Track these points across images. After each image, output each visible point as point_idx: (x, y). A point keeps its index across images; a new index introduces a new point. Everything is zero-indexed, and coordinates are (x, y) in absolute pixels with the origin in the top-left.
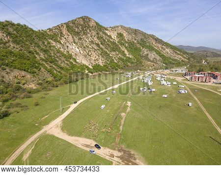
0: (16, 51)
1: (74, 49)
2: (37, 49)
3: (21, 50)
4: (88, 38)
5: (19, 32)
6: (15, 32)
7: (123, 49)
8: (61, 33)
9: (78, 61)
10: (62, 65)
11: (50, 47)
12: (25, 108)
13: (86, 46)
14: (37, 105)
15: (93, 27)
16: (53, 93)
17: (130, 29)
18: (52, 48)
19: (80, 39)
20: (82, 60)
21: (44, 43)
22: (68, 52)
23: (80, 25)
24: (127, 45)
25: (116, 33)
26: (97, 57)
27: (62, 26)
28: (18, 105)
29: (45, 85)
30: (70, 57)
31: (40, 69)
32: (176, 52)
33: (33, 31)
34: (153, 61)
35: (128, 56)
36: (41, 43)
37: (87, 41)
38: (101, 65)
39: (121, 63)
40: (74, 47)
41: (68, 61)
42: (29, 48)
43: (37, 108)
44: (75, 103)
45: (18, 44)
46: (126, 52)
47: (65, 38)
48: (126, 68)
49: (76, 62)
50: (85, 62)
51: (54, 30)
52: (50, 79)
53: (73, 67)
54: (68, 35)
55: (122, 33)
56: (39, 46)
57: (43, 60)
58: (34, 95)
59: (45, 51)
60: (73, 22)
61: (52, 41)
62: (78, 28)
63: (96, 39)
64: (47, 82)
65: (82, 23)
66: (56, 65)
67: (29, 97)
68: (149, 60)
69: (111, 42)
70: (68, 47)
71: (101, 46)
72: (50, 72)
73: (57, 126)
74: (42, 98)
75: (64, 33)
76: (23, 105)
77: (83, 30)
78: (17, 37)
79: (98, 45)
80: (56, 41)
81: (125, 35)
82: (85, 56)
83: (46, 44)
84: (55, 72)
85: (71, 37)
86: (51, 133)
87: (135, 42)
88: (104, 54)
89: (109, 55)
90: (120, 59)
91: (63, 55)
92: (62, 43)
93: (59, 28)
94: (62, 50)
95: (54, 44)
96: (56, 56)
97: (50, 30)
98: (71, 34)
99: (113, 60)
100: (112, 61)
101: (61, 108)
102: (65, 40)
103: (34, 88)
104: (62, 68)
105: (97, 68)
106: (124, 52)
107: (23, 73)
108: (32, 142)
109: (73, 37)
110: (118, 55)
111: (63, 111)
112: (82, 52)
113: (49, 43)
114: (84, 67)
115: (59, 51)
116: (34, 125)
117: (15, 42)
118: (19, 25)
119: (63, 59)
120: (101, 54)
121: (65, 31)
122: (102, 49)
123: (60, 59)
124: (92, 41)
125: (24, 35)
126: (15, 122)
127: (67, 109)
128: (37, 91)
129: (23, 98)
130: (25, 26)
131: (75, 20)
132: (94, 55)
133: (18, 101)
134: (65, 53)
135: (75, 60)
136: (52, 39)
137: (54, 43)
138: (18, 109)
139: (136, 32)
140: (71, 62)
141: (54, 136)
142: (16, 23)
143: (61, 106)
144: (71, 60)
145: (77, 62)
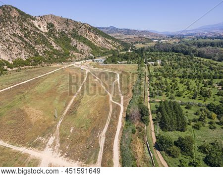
4: (8, 30)
7: (51, 41)
13: (6, 40)
15: (15, 17)
17: (61, 18)
24: (57, 35)
25: (46, 23)
26: (19, 51)
32: (107, 41)
34: (81, 52)
35: (55, 48)
37: (7, 33)
38: (24, 59)
39: (46, 57)
46: (54, 44)
48: (51, 61)
50: (4, 57)
55: (52, 23)
63: (18, 31)
68: (77, 51)
69: (37, 34)
71: (25, 39)
79: (20, 38)
81: (55, 25)
82: (5, 51)
87: (66, 32)
88: (29, 47)
89: (33, 48)
90: (46, 52)
99: (38, 53)
100: (37, 55)
105: (18, 63)
106: (51, 44)
110: (44, 47)
114: (2, 62)
120: (25, 48)
122: (25, 42)
124: (14, 34)
132: (15, 50)
139: (67, 22)
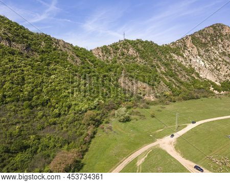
0: (141, 65)
1: (198, 62)
2: (159, 63)
3: (145, 64)
4: (217, 49)
5: (146, 49)
6: (143, 49)
8: (185, 46)
9: (201, 75)
10: (183, 79)
11: (172, 61)
12: (143, 117)
13: (215, 58)
14: (153, 117)
16: (170, 107)
18: (173, 62)
19: (207, 51)
20: (206, 75)
21: (166, 56)
22: (191, 66)
23: (208, 34)
27: (187, 38)
28: (137, 113)
29: (163, 99)
30: (193, 71)
31: (160, 82)
33: (158, 46)
36: (163, 57)
37: (216, 52)
40: (198, 61)
41: (189, 75)
42: (152, 62)
43: (153, 119)
44: (194, 122)
45: (144, 58)
47: (189, 51)
49: (198, 76)
50: (210, 78)
51: (177, 44)
52: (168, 93)
53: (194, 82)
54: (193, 48)
56: (161, 60)
57: (164, 74)
58: (152, 107)
59: (166, 65)
60: (200, 33)
61: (174, 55)
62: (206, 38)
64: (165, 96)
65: (212, 32)
66: (176, 79)
67: (147, 108)
70: (191, 60)
72: (169, 85)
73: (171, 143)
74: (159, 111)
75: (188, 46)
76: (142, 114)
77: (212, 40)
78: (143, 52)
80: (178, 54)
82: (212, 70)
83: (168, 57)
84: (174, 86)
85: (195, 49)
86: (164, 148)
91: (185, 69)
92: (185, 56)
93: (183, 41)
94: (184, 63)
96: (176, 70)
97: (174, 43)
98: (196, 46)
101: (176, 126)
102: (188, 53)
103: (153, 100)
104: (181, 83)
107: (145, 85)
108: (146, 151)
109: (198, 50)
111: (179, 129)
112: (207, 66)
113: (171, 57)
114: (208, 83)
115: (180, 65)
116: (149, 135)
117: (141, 57)
118: (146, 42)
119: (184, 73)
121: (189, 43)
123: (181, 73)
125: (149, 50)
126: (134, 128)
127: (184, 128)
128: (155, 103)
129: (142, 108)
130: (151, 42)
131: (204, 30)
132: (225, 70)
133: (138, 109)
134: (187, 67)
135: (198, 75)
136: (174, 53)
137: (176, 56)
138: (137, 117)
140: (193, 77)
141: (166, 153)
142: (144, 41)
143: (176, 122)
144: (193, 75)
145: (200, 78)
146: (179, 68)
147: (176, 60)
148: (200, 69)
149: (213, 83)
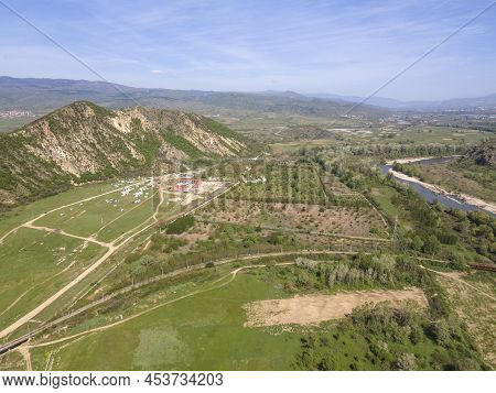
1: (60, 154)
4: (79, 136)
7: (131, 147)
8: (43, 133)
9: (63, 169)
10: (42, 177)
13: (76, 148)
14: (17, 215)
15: (89, 118)
18: (29, 157)
19: (68, 139)
20: (68, 168)
21: (19, 152)
22: (51, 158)
23: (69, 117)
26: (89, 162)
27: (43, 123)
30: (54, 164)
31: (17, 185)
35: (134, 156)
36: (16, 154)
37: (77, 140)
38: (93, 172)
40: (59, 152)
41: (49, 171)
46: (133, 152)
47: (48, 140)
50: (72, 170)
51: (32, 130)
52: (27, 194)
53: (56, 176)
54: (52, 136)
56: (13, 159)
57: (20, 174)
59: (21, 163)
61: (29, 147)
62: (67, 123)
63: (91, 137)
64: (24, 197)
65: (73, 114)
66: (36, 179)
70: (51, 151)
71: (98, 146)
72: (27, 187)
75: (46, 133)
77: (73, 123)
79: (93, 145)
80: (35, 145)
82: (73, 162)
83: (22, 154)
84: (33, 186)
85: (55, 138)
88: (100, 157)
89: (106, 157)
90: (122, 162)
91: (45, 164)
92: (44, 147)
93: (39, 125)
94: (43, 156)
95: (32, 149)
96: (34, 168)
97: (27, 130)
98: (56, 134)
99: (111, 165)
100: (109, 166)
102: (47, 142)
104: (42, 181)
105: (86, 177)
106: (130, 151)
109: (58, 138)
110: (119, 156)
112: (69, 158)
114: (69, 177)
115: (38, 160)
119: (43, 170)
120: (95, 158)
121: (47, 130)
122: (98, 150)
123: (40, 171)
124: (86, 142)
132: (85, 161)
134: (47, 160)
135: (59, 168)
136: (29, 144)
140: (54, 172)
144: (55, 170)
145: (61, 171)
146: (37, 165)
147: (32, 154)
148: (61, 161)
149: (73, 176)
